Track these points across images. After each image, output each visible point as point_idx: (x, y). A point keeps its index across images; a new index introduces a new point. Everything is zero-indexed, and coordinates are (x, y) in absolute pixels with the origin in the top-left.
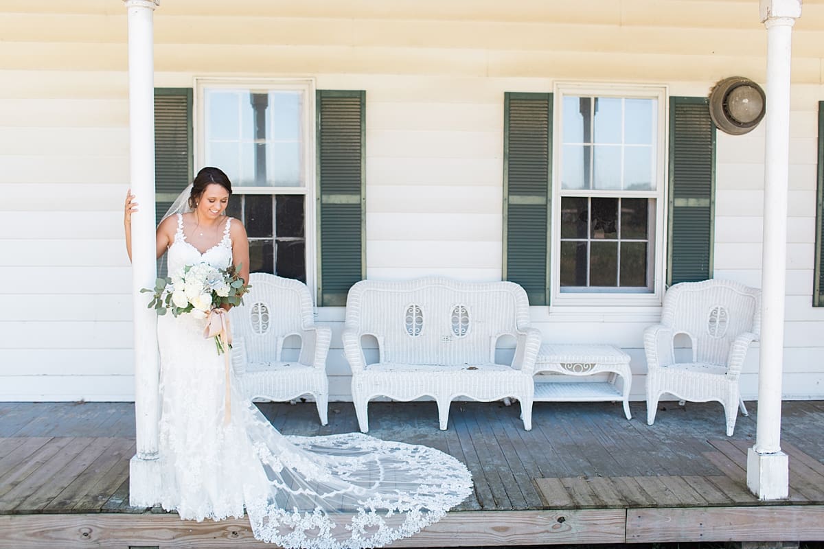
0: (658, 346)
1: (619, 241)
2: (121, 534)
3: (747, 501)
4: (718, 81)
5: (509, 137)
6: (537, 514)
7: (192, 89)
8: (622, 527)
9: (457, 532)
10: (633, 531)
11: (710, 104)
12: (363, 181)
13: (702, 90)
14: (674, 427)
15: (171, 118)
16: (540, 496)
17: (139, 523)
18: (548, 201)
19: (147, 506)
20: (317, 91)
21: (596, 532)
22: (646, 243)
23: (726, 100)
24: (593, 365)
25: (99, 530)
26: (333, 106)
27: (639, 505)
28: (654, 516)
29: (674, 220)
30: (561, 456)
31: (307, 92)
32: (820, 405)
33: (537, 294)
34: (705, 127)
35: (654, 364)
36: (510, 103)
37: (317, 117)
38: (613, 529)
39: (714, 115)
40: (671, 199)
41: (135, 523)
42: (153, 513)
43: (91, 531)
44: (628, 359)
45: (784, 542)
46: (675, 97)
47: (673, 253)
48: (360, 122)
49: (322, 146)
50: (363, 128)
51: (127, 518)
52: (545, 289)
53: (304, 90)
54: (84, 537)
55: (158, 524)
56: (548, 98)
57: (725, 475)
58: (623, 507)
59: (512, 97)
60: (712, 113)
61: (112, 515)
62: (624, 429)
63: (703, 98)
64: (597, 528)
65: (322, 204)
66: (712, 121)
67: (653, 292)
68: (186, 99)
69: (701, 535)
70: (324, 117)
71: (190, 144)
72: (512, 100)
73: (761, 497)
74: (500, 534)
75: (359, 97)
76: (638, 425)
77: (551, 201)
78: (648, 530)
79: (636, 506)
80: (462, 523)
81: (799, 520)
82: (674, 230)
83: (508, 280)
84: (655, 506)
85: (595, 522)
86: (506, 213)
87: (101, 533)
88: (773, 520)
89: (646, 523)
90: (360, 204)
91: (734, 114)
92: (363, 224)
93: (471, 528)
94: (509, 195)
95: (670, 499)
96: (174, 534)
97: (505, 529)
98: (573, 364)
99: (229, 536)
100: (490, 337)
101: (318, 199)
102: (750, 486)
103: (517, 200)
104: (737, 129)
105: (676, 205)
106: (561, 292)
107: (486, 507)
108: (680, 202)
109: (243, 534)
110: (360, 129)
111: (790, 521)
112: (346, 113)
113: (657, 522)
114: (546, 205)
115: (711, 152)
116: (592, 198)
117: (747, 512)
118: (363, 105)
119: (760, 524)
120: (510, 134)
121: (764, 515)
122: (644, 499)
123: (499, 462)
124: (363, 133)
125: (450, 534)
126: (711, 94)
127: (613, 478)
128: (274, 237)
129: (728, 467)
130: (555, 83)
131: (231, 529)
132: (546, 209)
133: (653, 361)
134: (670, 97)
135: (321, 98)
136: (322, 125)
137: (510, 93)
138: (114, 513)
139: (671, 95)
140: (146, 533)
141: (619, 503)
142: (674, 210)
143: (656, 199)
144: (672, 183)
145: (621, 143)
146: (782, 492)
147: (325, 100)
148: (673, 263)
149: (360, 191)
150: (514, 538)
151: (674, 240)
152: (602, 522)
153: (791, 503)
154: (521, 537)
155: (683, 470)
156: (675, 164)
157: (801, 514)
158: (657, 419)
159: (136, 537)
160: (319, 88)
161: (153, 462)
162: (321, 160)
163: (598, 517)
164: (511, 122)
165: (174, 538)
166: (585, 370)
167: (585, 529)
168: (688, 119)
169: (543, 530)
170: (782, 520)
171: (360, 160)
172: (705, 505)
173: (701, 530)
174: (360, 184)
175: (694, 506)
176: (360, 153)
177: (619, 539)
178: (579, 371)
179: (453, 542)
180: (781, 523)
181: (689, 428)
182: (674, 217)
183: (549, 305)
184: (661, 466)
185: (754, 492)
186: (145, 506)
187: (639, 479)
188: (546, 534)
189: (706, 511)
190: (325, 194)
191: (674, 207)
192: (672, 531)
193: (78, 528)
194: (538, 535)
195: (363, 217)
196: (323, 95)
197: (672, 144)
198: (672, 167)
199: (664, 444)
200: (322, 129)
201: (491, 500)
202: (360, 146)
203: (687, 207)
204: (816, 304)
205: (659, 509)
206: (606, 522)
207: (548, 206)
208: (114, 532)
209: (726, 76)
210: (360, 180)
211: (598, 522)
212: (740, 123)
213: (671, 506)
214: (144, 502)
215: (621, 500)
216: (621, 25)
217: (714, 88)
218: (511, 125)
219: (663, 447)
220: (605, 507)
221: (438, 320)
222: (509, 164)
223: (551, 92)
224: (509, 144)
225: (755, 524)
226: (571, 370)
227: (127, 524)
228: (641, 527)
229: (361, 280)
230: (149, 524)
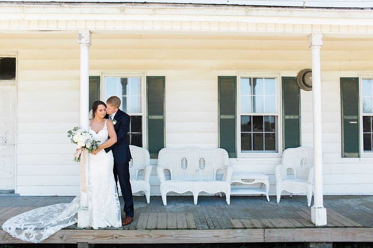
0: (280, 172)
1: (264, 132)
2: (74, 237)
3: (311, 226)
4: (300, 70)
5: (220, 93)
6: (230, 231)
7: (100, 76)
8: (263, 236)
9: (200, 238)
10: (267, 237)
11: (298, 79)
12: (164, 110)
13: (294, 74)
14: (286, 203)
15: (92, 87)
16: (231, 225)
17: (81, 233)
18: (236, 117)
19: (84, 227)
20: (147, 77)
21: (253, 238)
22: (275, 133)
23: (303, 78)
24: (254, 180)
25: (66, 236)
26: (153, 82)
27: (269, 227)
28: (275, 232)
29: (285, 124)
30: (241, 213)
31: (143, 77)
32: (346, 197)
33: (232, 153)
34: (296, 88)
35: (279, 179)
36: (220, 80)
37: (147, 86)
38: (259, 236)
39: (299, 83)
40: (284, 116)
41: (79, 233)
42: (86, 229)
43: (63, 236)
44: (267, 177)
45: (326, 242)
46: (284, 77)
47: (285, 137)
48: (163, 88)
49: (148, 97)
50: (164, 90)
51: (77, 231)
52: (235, 151)
53: (142, 76)
54: (61, 238)
55: (88, 234)
56: (235, 78)
57: (304, 218)
58: (263, 228)
59: (221, 78)
60: (298, 83)
61: (71, 230)
62: (267, 204)
63: (295, 77)
64: (253, 236)
65: (149, 119)
66: (298, 86)
67: (278, 152)
68: (98, 80)
69: (294, 239)
70: (149, 86)
71: (99, 97)
72: (220, 79)
73: (316, 225)
74: (216, 238)
75: (163, 78)
76: (272, 203)
77: (237, 117)
78: (273, 237)
79: (268, 228)
80: (202, 234)
81: (331, 233)
82: (285, 128)
83: (220, 148)
84: (275, 228)
85: (252, 234)
86: (219, 122)
87: (67, 237)
88: (321, 233)
89: (272, 234)
90: (163, 119)
91: (307, 83)
92: (164, 127)
93: (205, 236)
94: (220, 115)
95: (281, 226)
96: (94, 238)
97: (218, 236)
98: (246, 180)
99: (114, 238)
100: (214, 170)
101: (147, 117)
102: (312, 221)
103: (223, 117)
104: (308, 88)
105: (285, 118)
106: (241, 152)
107: (211, 228)
108: (287, 117)
109: (119, 238)
110: (163, 91)
111: (328, 234)
112: (158, 85)
113: (276, 234)
114: (235, 119)
115: (299, 97)
116: (253, 116)
117: (311, 230)
118: (164, 81)
119: (316, 235)
120: (220, 92)
121: (318, 232)
122: (271, 225)
123: (217, 215)
124: (164, 92)
125: (197, 238)
126: (298, 76)
127: (260, 219)
128: (130, 132)
129: (305, 216)
130: (237, 72)
131: (115, 236)
132: (235, 120)
133: (278, 178)
134: (282, 77)
135: (148, 79)
136: (148, 89)
137: (220, 76)
138: (72, 229)
139: (282, 76)
140: (83, 237)
141: (261, 227)
142: (285, 120)
143: (278, 116)
144: (284, 110)
145: (263, 95)
146: (325, 223)
147: (150, 80)
148: (285, 141)
149: (163, 114)
150: (221, 240)
151: (285, 132)
152: (255, 234)
153: (328, 227)
154: (224, 240)
155: (287, 217)
156: (285, 102)
157: (332, 231)
158: (280, 201)
159: (80, 239)
160: (147, 76)
161: (86, 210)
162: (148, 102)
163: (254, 232)
164: (221, 87)
165: (94, 239)
166: (251, 182)
167: (248, 237)
168: (289, 85)
169: (233, 237)
170: (325, 233)
171: (163, 102)
172: (294, 227)
173: (293, 237)
174: (163, 111)
175: (290, 228)
176: (163, 100)
177: (262, 241)
178: (248, 182)
179: (199, 241)
180: (324, 235)
181: (292, 204)
182: (285, 123)
183: (237, 158)
184: (279, 216)
185: (314, 223)
187: (270, 220)
188: (234, 238)
189: (295, 230)
190: (150, 115)
191: (285, 119)
192: (283, 238)
193: (58, 235)
194: (230, 239)
195: (164, 124)
196: (149, 78)
197: (283, 95)
198: (284, 104)
199: (281, 209)
200: (148, 91)
201: (213, 226)
202: (163, 97)
203: (290, 119)
204: (343, 156)
205: (277, 229)
206: (257, 234)
207: (236, 119)
208: (72, 237)
209: (303, 68)
210: (163, 110)
211: (253, 234)
212: (309, 86)
213: (281, 228)
214: (83, 226)
215: (262, 226)
216: (262, 50)
217: (299, 73)
218: (221, 89)
219: (281, 210)
220: (256, 228)
221: (194, 163)
222: (220, 103)
223: (236, 76)
224: (220, 96)
225: (314, 235)
226: (245, 182)
227: (76, 234)
228: (270, 236)
229: (163, 148)
230: (85, 234)
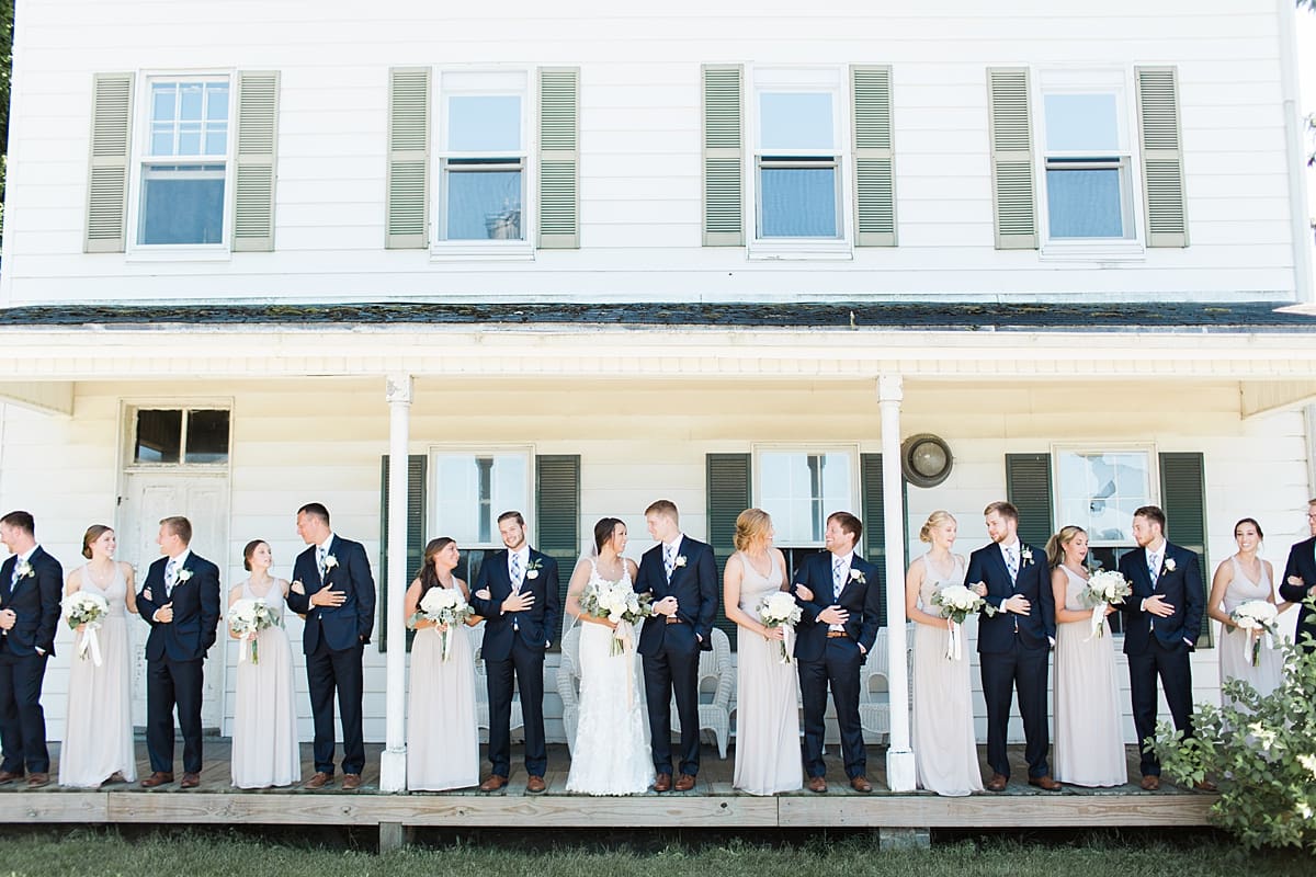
2: (374, 812)
7: (426, 456)
12: (578, 536)
17: (387, 804)
19: (394, 790)
20: (536, 456)
25: (355, 809)
26: (550, 471)
31: (527, 456)
36: (712, 464)
37: (537, 480)
41: (384, 804)
42: (398, 795)
43: (349, 809)
46: (867, 454)
48: (576, 483)
49: (541, 505)
50: (578, 488)
51: (378, 799)
53: (525, 455)
54: (344, 813)
55: (402, 804)
56: (746, 457)
59: (714, 458)
68: (421, 465)
70: (543, 479)
72: (712, 459)
75: (575, 461)
87: (358, 811)
96: (415, 812)
99: (458, 815)
109: (469, 813)
110: (576, 489)
112: (563, 475)
116: (793, 549)
118: (577, 467)
120: (712, 492)
124: (578, 493)
130: (752, 444)
131: (460, 809)
134: (862, 455)
135: (540, 462)
136: (541, 488)
137: (711, 455)
138: (366, 794)
139: (862, 453)
140: (392, 811)
145: (818, 497)
147: (545, 464)
149: (575, 545)
156: (868, 515)
159: (385, 815)
160: (538, 454)
162: (540, 517)
164: (713, 480)
165: (414, 816)
171: (575, 517)
174: (576, 538)
176: (575, 511)
186: (392, 791)
196: (542, 460)
200: (541, 491)
202: (575, 504)
208: (368, 810)
210: (575, 536)
214: (392, 787)
216: (812, 390)
218: (714, 484)
223: (748, 452)
224: (712, 500)
227: (378, 804)
230: (395, 804)
